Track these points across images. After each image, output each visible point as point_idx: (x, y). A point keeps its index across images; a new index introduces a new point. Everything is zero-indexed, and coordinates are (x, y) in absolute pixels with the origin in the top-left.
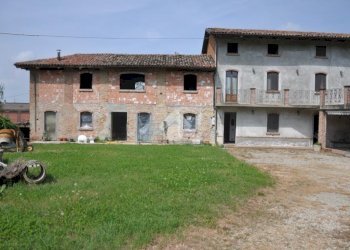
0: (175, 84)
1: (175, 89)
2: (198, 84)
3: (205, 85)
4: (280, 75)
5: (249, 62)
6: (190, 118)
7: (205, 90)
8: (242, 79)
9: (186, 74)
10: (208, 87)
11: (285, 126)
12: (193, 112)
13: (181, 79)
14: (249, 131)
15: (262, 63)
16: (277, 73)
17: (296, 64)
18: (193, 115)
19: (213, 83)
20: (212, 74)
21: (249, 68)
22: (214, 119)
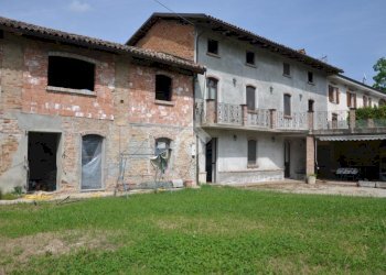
0: (143, 88)
1: (143, 96)
2: (174, 91)
3: (184, 94)
4: (257, 91)
5: (229, 70)
6: (162, 145)
7: (182, 102)
8: (223, 90)
9: (159, 73)
10: (186, 99)
12: (169, 136)
13: (151, 81)
14: (231, 163)
15: (242, 74)
16: (254, 88)
17: (270, 81)
18: (168, 141)
19: (194, 92)
20: (191, 79)
21: (230, 77)
22: (194, 147)
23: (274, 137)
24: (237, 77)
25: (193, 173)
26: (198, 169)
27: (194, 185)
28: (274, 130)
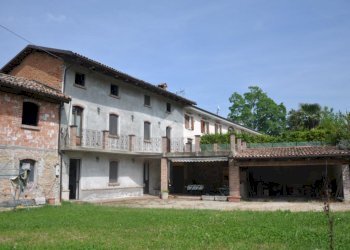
0: (9, 113)
1: (10, 121)
2: (41, 117)
3: (50, 120)
4: (119, 119)
5: (94, 100)
6: (27, 166)
7: (49, 128)
8: (87, 117)
9: (26, 100)
10: (52, 124)
11: (124, 175)
12: (33, 158)
13: (18, 107)
14: (93, 182)
15: (106, 103)
16: (117, 116)
17: (131, 110)
18: (32, 162)
19: (60, 118)
20: (57, 107)
21: (95, 106)
22: (58, 168)
23: (134, 159)
24: (101, 106)
25: (56, 191)
26: (61, 188)
27: (57, 202)
28: (132, 153)
